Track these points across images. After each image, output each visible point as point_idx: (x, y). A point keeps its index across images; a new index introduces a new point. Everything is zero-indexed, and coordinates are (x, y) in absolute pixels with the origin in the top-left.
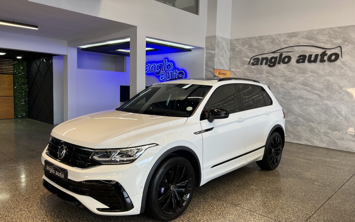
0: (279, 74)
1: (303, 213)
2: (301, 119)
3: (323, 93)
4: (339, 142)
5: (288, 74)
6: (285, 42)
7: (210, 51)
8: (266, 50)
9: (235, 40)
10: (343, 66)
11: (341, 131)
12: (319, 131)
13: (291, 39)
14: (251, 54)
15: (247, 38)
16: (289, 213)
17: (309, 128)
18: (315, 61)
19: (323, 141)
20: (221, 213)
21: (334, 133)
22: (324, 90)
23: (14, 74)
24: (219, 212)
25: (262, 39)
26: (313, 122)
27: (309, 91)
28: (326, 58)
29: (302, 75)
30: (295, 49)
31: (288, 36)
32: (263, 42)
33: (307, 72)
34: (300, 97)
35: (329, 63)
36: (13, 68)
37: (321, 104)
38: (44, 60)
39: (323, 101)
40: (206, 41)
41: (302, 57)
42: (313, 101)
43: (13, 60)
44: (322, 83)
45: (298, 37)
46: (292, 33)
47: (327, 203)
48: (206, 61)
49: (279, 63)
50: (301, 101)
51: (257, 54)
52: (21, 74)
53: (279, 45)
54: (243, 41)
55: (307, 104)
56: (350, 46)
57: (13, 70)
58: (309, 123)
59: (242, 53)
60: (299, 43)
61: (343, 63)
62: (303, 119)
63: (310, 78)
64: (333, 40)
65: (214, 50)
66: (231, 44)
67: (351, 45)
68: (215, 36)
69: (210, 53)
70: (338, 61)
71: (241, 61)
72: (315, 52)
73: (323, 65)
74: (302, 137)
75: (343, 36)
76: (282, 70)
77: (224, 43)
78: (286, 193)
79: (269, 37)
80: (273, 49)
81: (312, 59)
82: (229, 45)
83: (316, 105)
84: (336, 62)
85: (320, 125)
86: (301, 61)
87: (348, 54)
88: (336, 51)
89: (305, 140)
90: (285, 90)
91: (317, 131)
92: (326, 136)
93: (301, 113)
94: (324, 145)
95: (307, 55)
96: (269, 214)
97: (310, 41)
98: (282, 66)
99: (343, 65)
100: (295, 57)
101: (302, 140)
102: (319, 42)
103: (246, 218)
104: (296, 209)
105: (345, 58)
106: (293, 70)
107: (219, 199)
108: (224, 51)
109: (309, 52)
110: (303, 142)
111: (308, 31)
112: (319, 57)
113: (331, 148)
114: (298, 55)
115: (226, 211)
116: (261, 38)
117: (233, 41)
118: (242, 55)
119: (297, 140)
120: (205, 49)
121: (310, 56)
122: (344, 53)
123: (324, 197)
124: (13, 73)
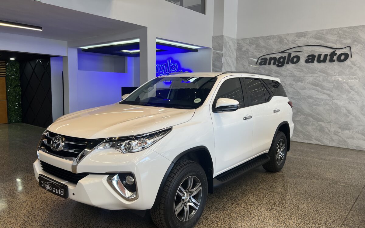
0: (288, 74)
1: (338, 215)
2: (311, 119)
3: (333, 92)
4: (350, 141)
5: (297, 73)
6: (293, 41)
7: (217, 51)
8: (274, 50)
9: (242, 39)
10: (352, 66)
11: (352, 130)
12: (329, 131)
13: (299, 39)
14: (259, 53)
15: (255, 38)
16: (325, 215)
17: (318, 128)
18: (324, 61)
19: (332, 140)
20: (259, 218)
21: (344, 132)
22: (334, 89)
23: (7, 77)
24: (256, 217)
25: (270, 39)
26: (323, 122)
27: (318, 91)
28: (335, 58)
29: (311, 75)
30: (304, 49)
31: (297, 36)
32: (271, 42)
33: (317, 72)
34: (310, 97)
35: (338, 63)
36: (5, 70)
37: (331, 103)
38: (40, 61)
39: (333, 100)
40: (213, 41)
41: (311, 57)
42: (323, 101)
43: (5, 62)
44: (332, 83)
45: (307, 36)
46: (301, 32)
47: (356, 203)
48: (213, 61)
49: (288, 63)
50: (311, 100)
51: (264, 54)
52: (14, 76)
53: (288, 45)
54: (250, 40)
55: (317, 103)
56: (359, 45)
57: (5, 72)
58: (319, 122)
59: (249, 52)
60: (308, 42)
61: (353, 63)
62: (313, 118)
63: (320, 78)
64: (342, 39)
65: (222, 50)
66: (238, 43)
67: (361, 45)
68: (222, 36)
69: (217, 53)
70: (348, 60)
71: (248, 61)
72: (324, 52)
73: (332, 65)
74: (312, 136)
75: (352, 36)
76: (291, 70)
77: (231, 43)
78: (315, 195)
79: (277, 37)
80: (282, 49)
81: (322, 58)
82: (236, 45)
83: (326, 105)
84: (345, 62)
85: (330, 124)
86: (310, 61)
87: (358, 53)
88: (346, 50)
89: (315, 139)
90: (294, 90)
91: (327, 131)
92: (336, 135)
93: (311, 112)
94: (334, 144)
95: (316, 55)
96: (306, 217)
97: (318, 41)
98: (290, 66)
99: (353, 64)
100: (304, 57)
101: (312, 139)
102: (329, 42)
103: (286, 223)
104: (330, 210)
105: (355, 58)
106: (302, 70)
107: (252, 203)
108: (231, 51)
109: (318, 52)
110: (314, 142)
111: (317, 30)
112: (328, 57)
113: (341, 146)
114: (307, 55)
115: (263, 216)
116: (268, 38)
117: (239, 41)
118: (249, 55)
119: (307, 140)
120: (212, 49)
121: (320, 56)
122: (353, 53)
123: (352, 197)
124: (5, 75)
